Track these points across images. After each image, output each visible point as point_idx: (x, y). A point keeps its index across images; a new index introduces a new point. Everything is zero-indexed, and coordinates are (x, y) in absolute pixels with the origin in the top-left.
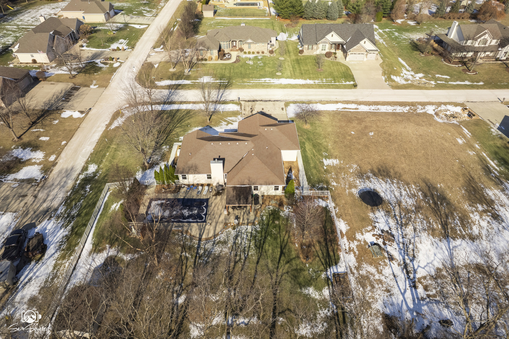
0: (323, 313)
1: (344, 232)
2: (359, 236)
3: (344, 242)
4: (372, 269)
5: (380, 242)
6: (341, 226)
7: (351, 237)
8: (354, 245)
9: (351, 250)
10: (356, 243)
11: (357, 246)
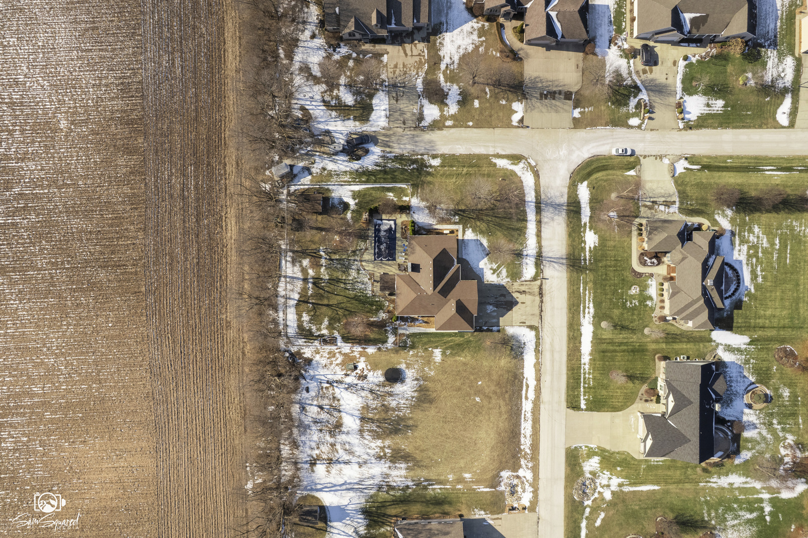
0: (314, 328)
1: (366, 350)
2: (363, 359)
3: (358, 349)
4: (339, 361)
5: (358, 371)
6: (371, 350)
7: (362, 354)
8: (356, 354)
9: (353, 352)
10: (358, 356)
11: (355, 356)
